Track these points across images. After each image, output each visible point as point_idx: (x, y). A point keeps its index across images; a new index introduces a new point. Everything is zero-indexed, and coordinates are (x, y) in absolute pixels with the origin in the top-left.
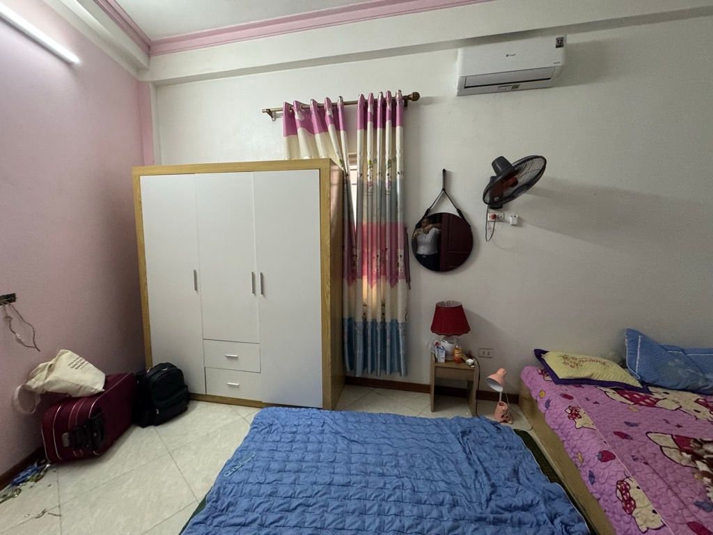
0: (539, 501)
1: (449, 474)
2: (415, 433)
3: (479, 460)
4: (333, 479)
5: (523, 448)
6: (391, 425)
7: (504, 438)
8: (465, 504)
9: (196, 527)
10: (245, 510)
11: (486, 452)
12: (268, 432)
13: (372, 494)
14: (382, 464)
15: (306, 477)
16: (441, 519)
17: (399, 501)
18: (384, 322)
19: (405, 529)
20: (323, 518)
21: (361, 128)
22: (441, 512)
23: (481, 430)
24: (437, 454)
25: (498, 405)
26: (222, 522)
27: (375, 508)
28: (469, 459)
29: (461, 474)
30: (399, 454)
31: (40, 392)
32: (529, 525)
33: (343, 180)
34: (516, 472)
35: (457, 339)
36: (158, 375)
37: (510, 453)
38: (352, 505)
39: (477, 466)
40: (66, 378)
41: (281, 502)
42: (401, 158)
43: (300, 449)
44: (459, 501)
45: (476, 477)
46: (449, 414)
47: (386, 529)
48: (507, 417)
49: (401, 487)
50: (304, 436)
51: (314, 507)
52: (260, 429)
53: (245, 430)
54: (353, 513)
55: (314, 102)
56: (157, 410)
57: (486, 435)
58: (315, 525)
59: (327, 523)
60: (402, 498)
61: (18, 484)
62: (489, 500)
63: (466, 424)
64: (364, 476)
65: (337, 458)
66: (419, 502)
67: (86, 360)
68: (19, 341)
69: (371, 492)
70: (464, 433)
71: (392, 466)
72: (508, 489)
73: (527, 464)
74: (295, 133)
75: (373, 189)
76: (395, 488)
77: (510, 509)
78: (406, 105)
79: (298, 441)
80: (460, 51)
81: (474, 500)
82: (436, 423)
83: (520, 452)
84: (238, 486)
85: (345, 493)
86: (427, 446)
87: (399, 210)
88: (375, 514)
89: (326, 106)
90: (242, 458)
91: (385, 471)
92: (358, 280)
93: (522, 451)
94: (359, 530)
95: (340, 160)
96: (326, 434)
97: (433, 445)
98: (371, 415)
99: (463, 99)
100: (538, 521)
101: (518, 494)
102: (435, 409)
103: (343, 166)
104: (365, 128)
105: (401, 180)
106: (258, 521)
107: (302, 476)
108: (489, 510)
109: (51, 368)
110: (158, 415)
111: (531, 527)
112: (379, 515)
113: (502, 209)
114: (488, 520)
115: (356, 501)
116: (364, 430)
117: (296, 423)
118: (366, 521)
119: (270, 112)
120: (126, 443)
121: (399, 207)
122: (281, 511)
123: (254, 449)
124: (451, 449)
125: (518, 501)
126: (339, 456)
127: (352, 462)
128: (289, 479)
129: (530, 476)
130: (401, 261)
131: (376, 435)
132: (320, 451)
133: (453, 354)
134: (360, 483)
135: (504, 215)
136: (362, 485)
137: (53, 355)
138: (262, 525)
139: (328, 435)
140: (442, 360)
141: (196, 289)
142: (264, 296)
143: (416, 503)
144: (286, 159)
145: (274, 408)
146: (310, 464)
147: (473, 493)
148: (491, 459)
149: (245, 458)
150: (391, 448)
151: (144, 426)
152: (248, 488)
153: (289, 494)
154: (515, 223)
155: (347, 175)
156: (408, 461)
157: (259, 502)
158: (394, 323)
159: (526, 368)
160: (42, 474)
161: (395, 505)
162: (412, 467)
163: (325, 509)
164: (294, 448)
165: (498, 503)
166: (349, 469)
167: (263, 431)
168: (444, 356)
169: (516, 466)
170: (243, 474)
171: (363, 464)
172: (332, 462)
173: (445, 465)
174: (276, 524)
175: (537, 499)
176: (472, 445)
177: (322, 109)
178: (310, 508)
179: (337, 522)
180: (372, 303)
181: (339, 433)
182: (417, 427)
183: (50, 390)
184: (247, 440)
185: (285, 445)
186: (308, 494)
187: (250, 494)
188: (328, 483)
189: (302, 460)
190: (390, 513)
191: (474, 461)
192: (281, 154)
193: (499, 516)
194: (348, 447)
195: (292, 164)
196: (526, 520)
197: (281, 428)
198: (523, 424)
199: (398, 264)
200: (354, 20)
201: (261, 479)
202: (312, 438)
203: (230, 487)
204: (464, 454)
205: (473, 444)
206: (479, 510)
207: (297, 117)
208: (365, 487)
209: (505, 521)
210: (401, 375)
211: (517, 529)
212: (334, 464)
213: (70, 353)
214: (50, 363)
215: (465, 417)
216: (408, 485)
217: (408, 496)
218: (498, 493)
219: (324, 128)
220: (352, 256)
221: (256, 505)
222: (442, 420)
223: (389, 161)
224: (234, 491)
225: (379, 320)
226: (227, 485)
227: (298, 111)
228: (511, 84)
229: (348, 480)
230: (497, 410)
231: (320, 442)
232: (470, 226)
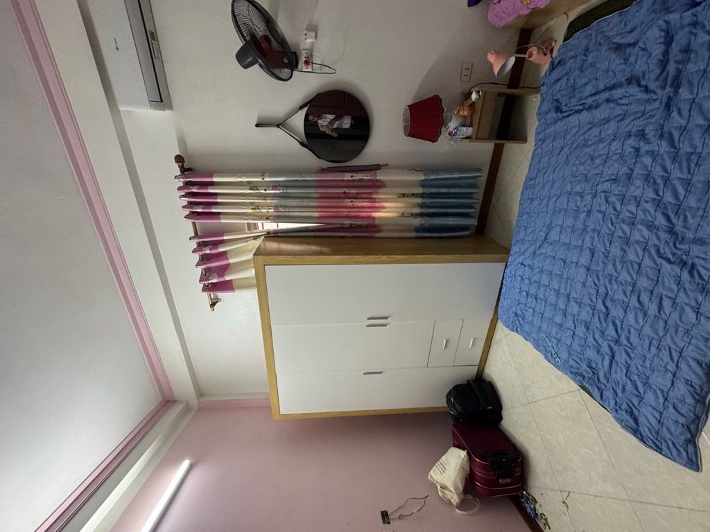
0: (665, 21)
1: (603, 135)
2: (548, 167)
3: (595, 94)
4: (582, 265)
5: (590, 32)
6: (535, 194)
7: (572, 58)
8: (645, 121)
9: (604, 397)
10: (598, 353)
11: (586, 84)
12: (523, 319)
13: (608, 228)
14: (577, 211)
15: (576, 293)
16: (656, 153)
17: (623, 199)
18: (422, 196)
19: (657, 197)
20: (623, 283)
21: (220, 219)
22: (647, 152)
23: (558, 85)
24: (578, 146)
25: (530, 59)
26: (606, 376)
27: (625, 227)
28: (590, 108)
29: (607, 121)
30: (570, 190)
31: (462, 497)
32: (693, 38)
33: (274, 237)
34: (618, 48)
35: (447, 112)
36: (457, 405)
37: (592, 51)
38: (616, 251)
39: (600, 98)
40: (453, 477)
41: (596, 319)
42: (247, 177)
43: (545, 291)
44: (640, 128)
45: (613, 101)
46: (533, 124)
47: (650, 219)
48: (547, 49)
49: (608, 194)
50: (533, 286)
51: (609, 289)
52: (519, 325)
53: (517, 338)
54: (624, 251)
55: (198, 264)
56: (488, 408)
57: (564, 81)
58: (628, 293)
59: (629, 279)
60: (619, 195)
61: (537, 514)
62: (647, 90)
63: (548, 105)
64: (587, 232)
65: (562, 257)
66: (629, 177)
67: (438, 460)
68: (419, 510)
69: (606, 228)
70: (558, 109)
71: (581, 201)
72: (639, 62)
73: (610, 30)
74: (230, 281)
75: (281, 206)
76: (607, 201)
77: (664, 63)
78: (190, 169)
79: (536, 292)
80: (122, 108)
81: (642, 108)
82: (541, 141)
83: (593, 37)
84: (573, 355)
85: (602, 256)
86: (566, 156)
87: (303, 179)
88: (632, 229)
89: (201, 253)
90: (544, 347)
91: (585, 209)
92: (376, 222)
93: (594, 35)
94: (645, 248)
95: (254, 239)
96: (533, 264)
97: (566, 150)
98: (521, 214)
99: (175, 103)
100: (690, 25)
101: (648, 48)
102: (523, 139)
103: (259, 236)
104: (219, 214)
105: (270, 177)
106: (612, 344)
107: (573, 295)
108: (659, 91)
109: (444, 487)
110: (493, 408)
111: (695, 35)
112: (633, 224)
113: (298, 53)
114: (671, 95)
115: (613, 246)
116: (535, 224)
117: (518, 291)
118: (637, 238)
119: (213, 305)
120: (515, 435)
121: (299, 179)
122: (606, 321)
123: (537, 334)
124: (574, 127)
125: (657, 51)
126: (560, 256)
127: (568, 242)
128: (574, 308)
129: (628, 29)
130: (358, 176)
131: (544, 212)
132: (551, 273)
133: (465, 117)
134: (593, 238)
135: (304, 49)
136: (596, 237)
137: (433, 485)
138: (617, 342)
139: (536, 262)
140: (469, 131)
141: (381, 373)
142: (389, 317)
143: (630, 180)
144: (256, 290)
145: (500, 309)
146: (563, 285)
147: (633, 108)
148: (596, 79)
149: (545, 344)
150: (561, 198)
151: (501, 418)
152: (576, 347)
153: (591, 311)
154: (313, 34)
155: (268, 233)
156: (580, 182)
157: (592, 339)
158: (423, 184)
159: (490, 19)
160: (530, 497)
161: (627, 205)
162: (586, 177)
163: (614, 278)
164: (542, 297)
165: (653, 76)
166: (576, 247)
167: (521, 323)
168: (465, 129)
169: (612, 46)
170: (562, 349)
171: (573, 231)
172: (564, 263)
173: (592, 138)
174: (619, 329)
175: (661, 22)
176: (574, 102)
177: (204, 257)
178: (610, 293)
179: (631, 269)
180: (401, 207)
181: (535, 251)
182: (541, 164)
183: (462, 489)
184: (528, 339)
185: (539, 305)
186: (594, 292)
187: (583, 346)
188: (586, 271)
189: (557, 292)
190: (635, 213)
191: (594, 101)
192: (251, 296)
193: (669, 79)
194: (551, 244)
195: (261, 284)
196: (684, 42)
197: (521, 305)
198: (559, 26)
199: (360, 179)
200: (111, 225)
201: (569, 333)
202: (536, 278)
203: (572, 362)
204: (584, 111)
205: (572, 100)
206: (656, 104)
207: (215, 281)
208: (599, 233)
209: (679, 72)
210: (481, 176)
211: (692, 56)
212: (567, 261)
213: (431, 472)
214: (439, 487)
215: (538, 104)
216: (607, 186)
217: (620, 188)
218: (641, 76)
219: (223, 255)
220: (351, 228)
221: (594, 343)
222: (538, 134)
223: (250, 189)
224: (576, 359)
225: (419, 200)
226: (570, 364)
227: (209, 280)
228: (150, 42)
229: (588, 250)
230: (537, 62)
231: (542, 271)
232: (319, 94)
